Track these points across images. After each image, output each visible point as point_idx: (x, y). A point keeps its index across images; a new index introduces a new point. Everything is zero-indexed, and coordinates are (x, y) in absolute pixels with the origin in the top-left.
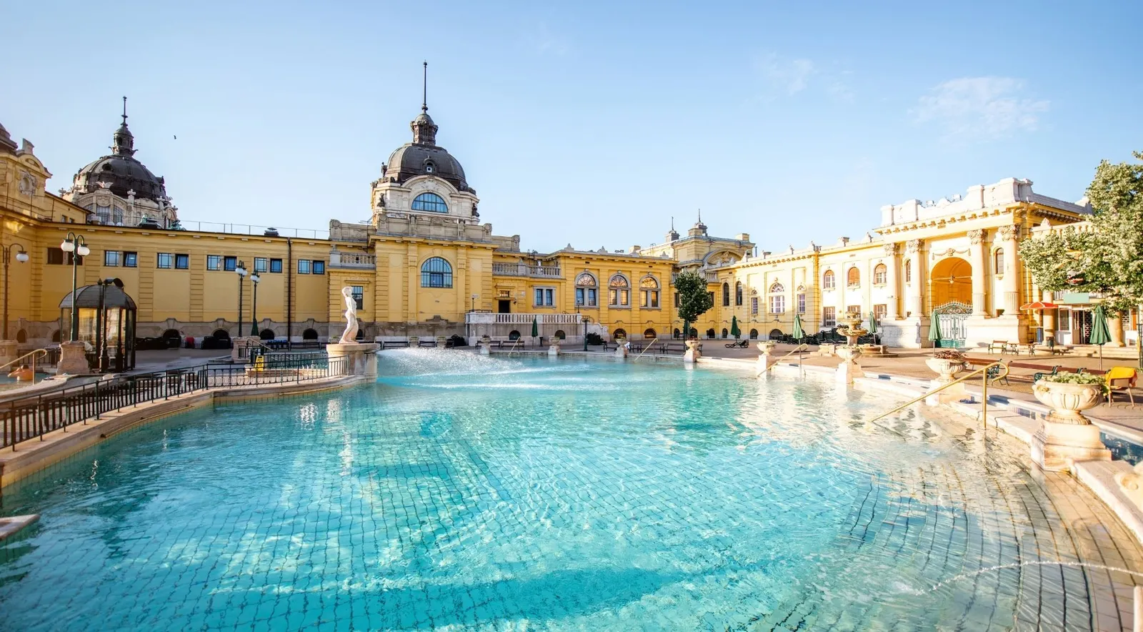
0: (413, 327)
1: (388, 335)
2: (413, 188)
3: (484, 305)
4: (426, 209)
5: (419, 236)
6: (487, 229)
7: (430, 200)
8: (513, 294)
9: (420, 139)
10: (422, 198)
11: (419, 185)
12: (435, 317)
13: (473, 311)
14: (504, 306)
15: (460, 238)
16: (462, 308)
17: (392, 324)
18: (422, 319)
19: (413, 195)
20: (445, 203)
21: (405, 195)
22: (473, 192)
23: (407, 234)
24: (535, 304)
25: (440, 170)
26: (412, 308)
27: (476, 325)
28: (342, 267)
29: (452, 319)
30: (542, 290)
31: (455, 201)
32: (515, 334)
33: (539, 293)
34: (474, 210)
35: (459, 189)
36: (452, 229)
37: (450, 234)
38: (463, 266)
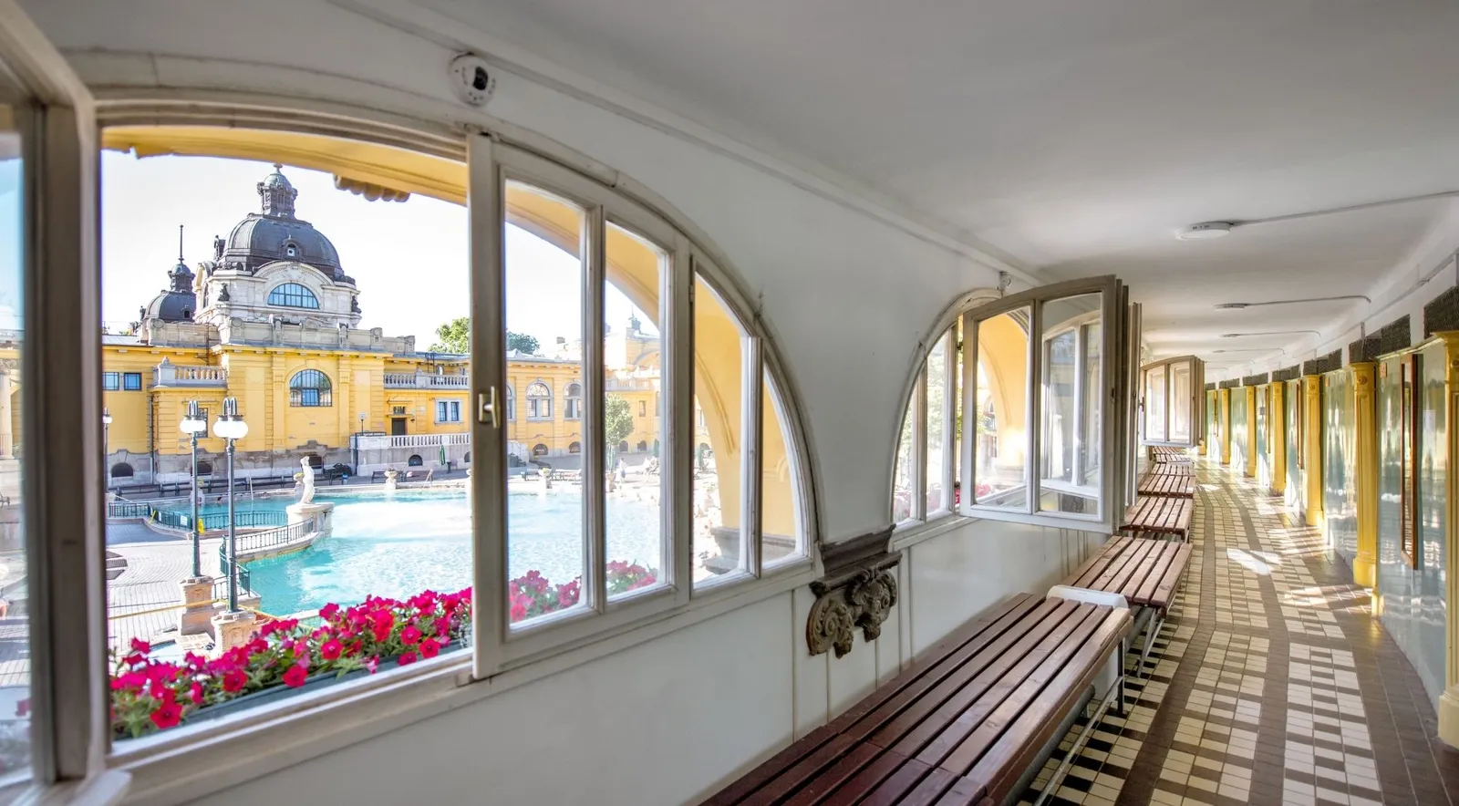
0: (280, 456)
1: (247, 468)
2: (270, 277)
3: (374, 425)
4: (288, 303)
5: (287, 345)
6: (376, 333)
7: (293, 293)
8: (410, 411)
9: (274, 208)
10: (282, 291)
11: (277, 274)
12: (309, 442)
13: (362, 434)
14: (399, 426)
15: (341, 346)
16: (345, 430)
17: (251, 454)
18: (293, 445)
19: (270, 286)
20: (314, 296)
21: (258, 286)
22: (351, 281)
23: (271, 343)
24: (438, 420)
25: (307, 254)
26: (278, 433)
27: (367, 452)
28: (178, 385)
29: (332, 444)
30: (445, 404)
31: (328, 294)
32: (416, 459)
33: (442, 407)
34: (354, 307)
35: (334, 279)
36: (331, 336)
37: (328, 341)
38: (346, 380)
